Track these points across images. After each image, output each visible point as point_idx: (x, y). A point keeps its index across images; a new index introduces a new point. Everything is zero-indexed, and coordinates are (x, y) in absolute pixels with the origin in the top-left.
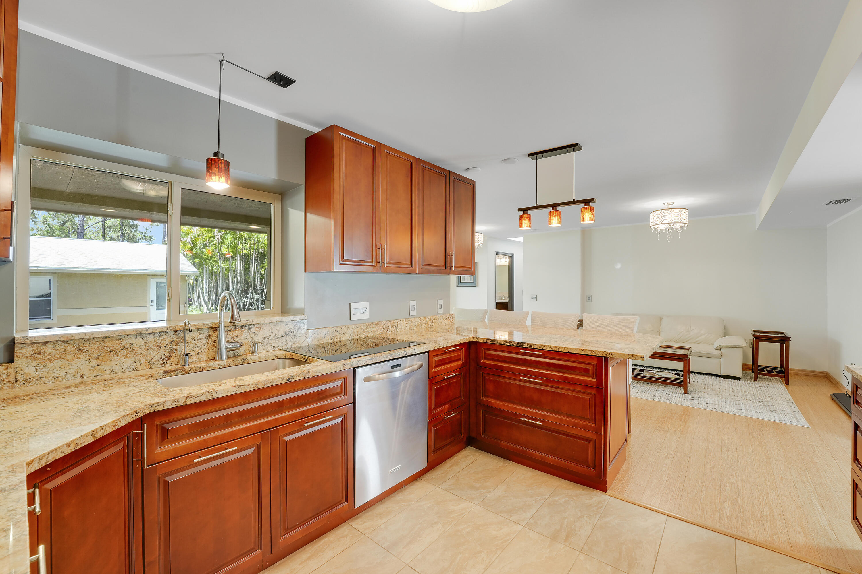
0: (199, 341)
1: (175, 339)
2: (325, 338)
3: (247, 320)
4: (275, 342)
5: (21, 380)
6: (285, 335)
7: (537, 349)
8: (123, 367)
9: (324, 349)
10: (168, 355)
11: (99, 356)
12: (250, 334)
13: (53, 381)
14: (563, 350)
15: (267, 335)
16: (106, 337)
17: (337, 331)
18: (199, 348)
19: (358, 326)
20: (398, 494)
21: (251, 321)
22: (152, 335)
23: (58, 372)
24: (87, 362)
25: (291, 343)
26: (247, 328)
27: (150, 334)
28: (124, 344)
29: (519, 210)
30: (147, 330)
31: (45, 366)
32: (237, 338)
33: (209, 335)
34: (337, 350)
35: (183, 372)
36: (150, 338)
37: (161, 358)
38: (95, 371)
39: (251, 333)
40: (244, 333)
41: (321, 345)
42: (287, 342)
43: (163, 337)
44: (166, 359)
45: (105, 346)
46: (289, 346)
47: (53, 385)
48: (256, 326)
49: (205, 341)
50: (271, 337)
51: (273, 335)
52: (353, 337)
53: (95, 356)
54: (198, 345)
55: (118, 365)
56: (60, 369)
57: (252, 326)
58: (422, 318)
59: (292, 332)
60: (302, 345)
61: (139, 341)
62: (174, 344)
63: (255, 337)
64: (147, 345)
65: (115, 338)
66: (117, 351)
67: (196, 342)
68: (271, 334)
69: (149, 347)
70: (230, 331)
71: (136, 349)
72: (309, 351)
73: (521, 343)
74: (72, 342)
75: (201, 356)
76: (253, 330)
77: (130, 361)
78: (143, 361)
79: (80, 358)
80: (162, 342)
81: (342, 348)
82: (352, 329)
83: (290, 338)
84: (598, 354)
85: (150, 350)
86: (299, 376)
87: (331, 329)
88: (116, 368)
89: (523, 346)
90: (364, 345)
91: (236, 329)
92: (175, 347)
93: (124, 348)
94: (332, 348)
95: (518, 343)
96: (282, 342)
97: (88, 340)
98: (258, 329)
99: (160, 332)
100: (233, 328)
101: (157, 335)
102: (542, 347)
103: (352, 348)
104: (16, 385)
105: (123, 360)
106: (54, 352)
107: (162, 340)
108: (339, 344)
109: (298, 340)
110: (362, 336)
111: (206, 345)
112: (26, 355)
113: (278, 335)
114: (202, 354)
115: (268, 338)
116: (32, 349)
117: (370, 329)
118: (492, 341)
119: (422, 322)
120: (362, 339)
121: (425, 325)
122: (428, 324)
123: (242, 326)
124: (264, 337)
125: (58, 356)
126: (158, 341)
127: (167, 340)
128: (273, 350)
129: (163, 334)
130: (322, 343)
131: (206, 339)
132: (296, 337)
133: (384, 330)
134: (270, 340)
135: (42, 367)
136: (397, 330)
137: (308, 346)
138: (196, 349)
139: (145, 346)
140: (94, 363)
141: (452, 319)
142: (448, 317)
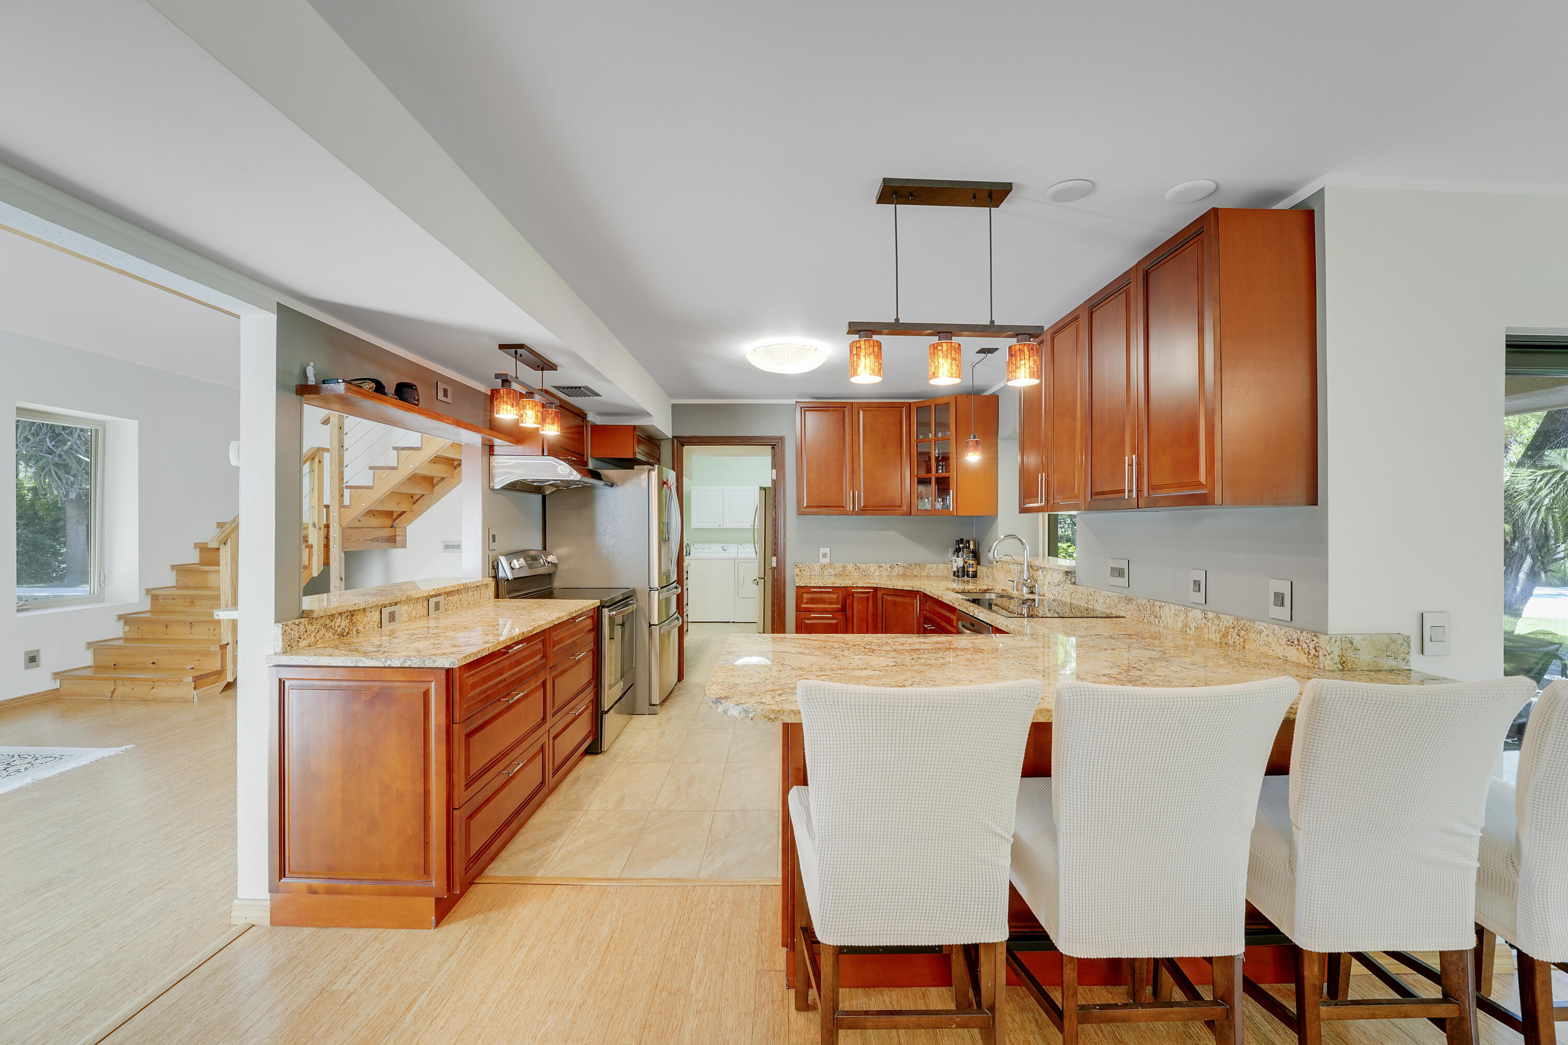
141: (1313, 652)
142: (1298, 640)
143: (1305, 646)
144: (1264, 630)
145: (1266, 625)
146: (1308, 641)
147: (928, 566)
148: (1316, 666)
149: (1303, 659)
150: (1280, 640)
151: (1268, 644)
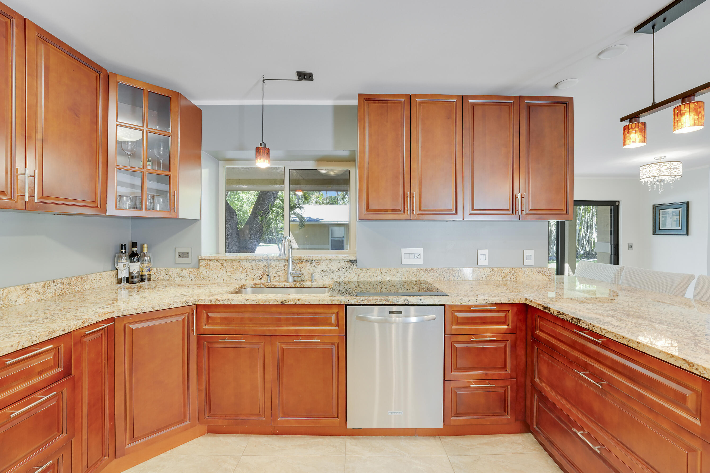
0: (280, 267)
1: (266, 265)
2: (374, 277)
3: (309, 257)
4: (330, 275)
5: (202, 277)
6: (338, 270)
7: (596, 333)
8: (241, 278)
9: (372, 286)
10: (262, 274)
11: (230, 270)
12: (311, 267)
13: (212, 280)
14: (634, 346)
15: (324, 269)
16: (233, 260)
17: (386, 272)
18: (279, 272)
19: (408, 269)
20: (405, 439)
21: (312, 257)
22: (254, 261)
23: (214, 276)
24: (226, 273)
25: (343, 277)
26: (310, 262)
27: (253, 260)
28: (241, 265)
29: (623, 120)
30: (251, 258)
31: (210, 272)
32: (303, 268)
33: (286, 265)
34: (386, 289)
35: (264, 286)
36: (253, 263)
37: (259, 276)
38: (229, 278)
39: (313, 266)
40: (308, 266)
41: (370, 282)
42: (340, 276)
43: (260, 263)
44: (262, 277)
45: (233, 265)
46: (341, 279)
47: (213, 282)
48: (316, 261)
49: (283, 268)
50: (327, 271)
51: (329, 269)
52: (402, 279)
53: (229, 270)
54: (279, 270)
55: (239, 276)
56: (215, 274)
57: (313, 261)
58: (496, 269)
59: (343, 269)
60: (352, 280)
61: (247, 264)
62: (266, 268)
63: (315, 269)
64: (252, 267)
65: (237, 261)
66: (238, 268)
67: (278, 268)
68: (327, 268)
69: (253, 268)
70: (298, 263)
71: (247, 268)
72: (359, 286)
73: (576, 319)
74: (219, 261)
75: (280, 277)
76: (314, 264)
77: (244, 275)
78: (250, 276)
79: (223, 270)
80: (259, 266)
81: (391, 288)
82: (402, 272)
83: (343, 273)
84: (704, 374)
85: (253, 270)
86: (291, 301)
87: (380, 270)
88: (238, 278)
89: (579, 325)
90: (415, 288)
91: (302, 262)
92: (266, 270)
93: (241, 267)
94: (380, 286)
95: (573, 318)
96: (336, 276)
97: (226, 261)
98: (318, 264)
99: (258, 260)
100: (301, 262)
101: (257, 261)
102: (604, 332)
103: (402, 289)
104: (200, 279)
105: (241, 274)
106: (213, 265)
107: (259, 265)
108: (388, 284)
109: (349, 276)
110: (413, 279)
111: (284, 271)
112: (203, 266)
113: (333, 270)
114: (281, 277)
115: (325, 271)
116: (205, 263)
117: (423, 274)
118: (545, 308)
119: (496, 273)
120: (413, 282)
121: (501, 278)
122: (505, 277)
123: (307, 260)
124: (322, 270)
125: (214, 268)
126: (257, 265)
127: (262, 265)
128: (329, 280)
129: (260, 261)
130: (371, 280)
131: (283, 267)
132: (347, 273)
133: (440, 276)
134: (326, 273)
135: (209, 272)
136: (458, 278)
137: (358, 281)
138: (278, 273)
139: (251, 267)
140: (228, 273)
141: (549, 274)
142: (543, 271)
143: (546, 273)
144: (527, 270)
145: (527, 268)
146: (547, 271)
147: (92, 277)
148: (550, 279)
149: (545, 278)
150: (534, 273)
151: (528, 276)
